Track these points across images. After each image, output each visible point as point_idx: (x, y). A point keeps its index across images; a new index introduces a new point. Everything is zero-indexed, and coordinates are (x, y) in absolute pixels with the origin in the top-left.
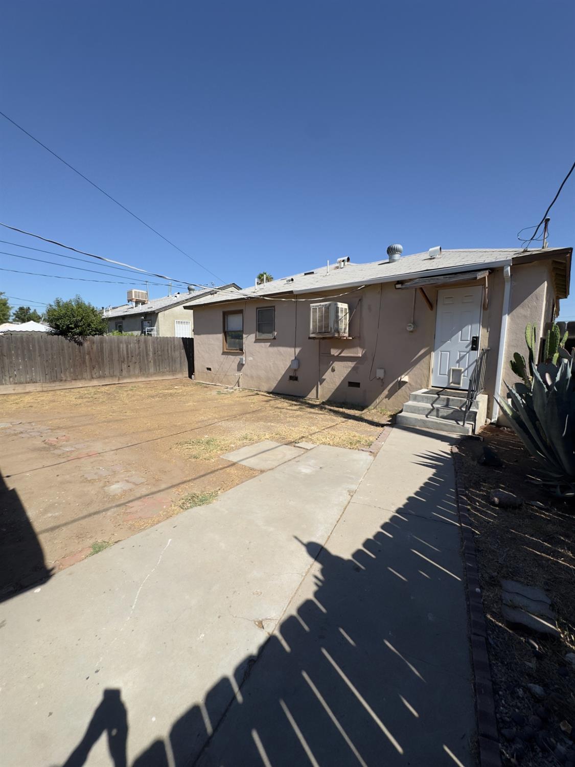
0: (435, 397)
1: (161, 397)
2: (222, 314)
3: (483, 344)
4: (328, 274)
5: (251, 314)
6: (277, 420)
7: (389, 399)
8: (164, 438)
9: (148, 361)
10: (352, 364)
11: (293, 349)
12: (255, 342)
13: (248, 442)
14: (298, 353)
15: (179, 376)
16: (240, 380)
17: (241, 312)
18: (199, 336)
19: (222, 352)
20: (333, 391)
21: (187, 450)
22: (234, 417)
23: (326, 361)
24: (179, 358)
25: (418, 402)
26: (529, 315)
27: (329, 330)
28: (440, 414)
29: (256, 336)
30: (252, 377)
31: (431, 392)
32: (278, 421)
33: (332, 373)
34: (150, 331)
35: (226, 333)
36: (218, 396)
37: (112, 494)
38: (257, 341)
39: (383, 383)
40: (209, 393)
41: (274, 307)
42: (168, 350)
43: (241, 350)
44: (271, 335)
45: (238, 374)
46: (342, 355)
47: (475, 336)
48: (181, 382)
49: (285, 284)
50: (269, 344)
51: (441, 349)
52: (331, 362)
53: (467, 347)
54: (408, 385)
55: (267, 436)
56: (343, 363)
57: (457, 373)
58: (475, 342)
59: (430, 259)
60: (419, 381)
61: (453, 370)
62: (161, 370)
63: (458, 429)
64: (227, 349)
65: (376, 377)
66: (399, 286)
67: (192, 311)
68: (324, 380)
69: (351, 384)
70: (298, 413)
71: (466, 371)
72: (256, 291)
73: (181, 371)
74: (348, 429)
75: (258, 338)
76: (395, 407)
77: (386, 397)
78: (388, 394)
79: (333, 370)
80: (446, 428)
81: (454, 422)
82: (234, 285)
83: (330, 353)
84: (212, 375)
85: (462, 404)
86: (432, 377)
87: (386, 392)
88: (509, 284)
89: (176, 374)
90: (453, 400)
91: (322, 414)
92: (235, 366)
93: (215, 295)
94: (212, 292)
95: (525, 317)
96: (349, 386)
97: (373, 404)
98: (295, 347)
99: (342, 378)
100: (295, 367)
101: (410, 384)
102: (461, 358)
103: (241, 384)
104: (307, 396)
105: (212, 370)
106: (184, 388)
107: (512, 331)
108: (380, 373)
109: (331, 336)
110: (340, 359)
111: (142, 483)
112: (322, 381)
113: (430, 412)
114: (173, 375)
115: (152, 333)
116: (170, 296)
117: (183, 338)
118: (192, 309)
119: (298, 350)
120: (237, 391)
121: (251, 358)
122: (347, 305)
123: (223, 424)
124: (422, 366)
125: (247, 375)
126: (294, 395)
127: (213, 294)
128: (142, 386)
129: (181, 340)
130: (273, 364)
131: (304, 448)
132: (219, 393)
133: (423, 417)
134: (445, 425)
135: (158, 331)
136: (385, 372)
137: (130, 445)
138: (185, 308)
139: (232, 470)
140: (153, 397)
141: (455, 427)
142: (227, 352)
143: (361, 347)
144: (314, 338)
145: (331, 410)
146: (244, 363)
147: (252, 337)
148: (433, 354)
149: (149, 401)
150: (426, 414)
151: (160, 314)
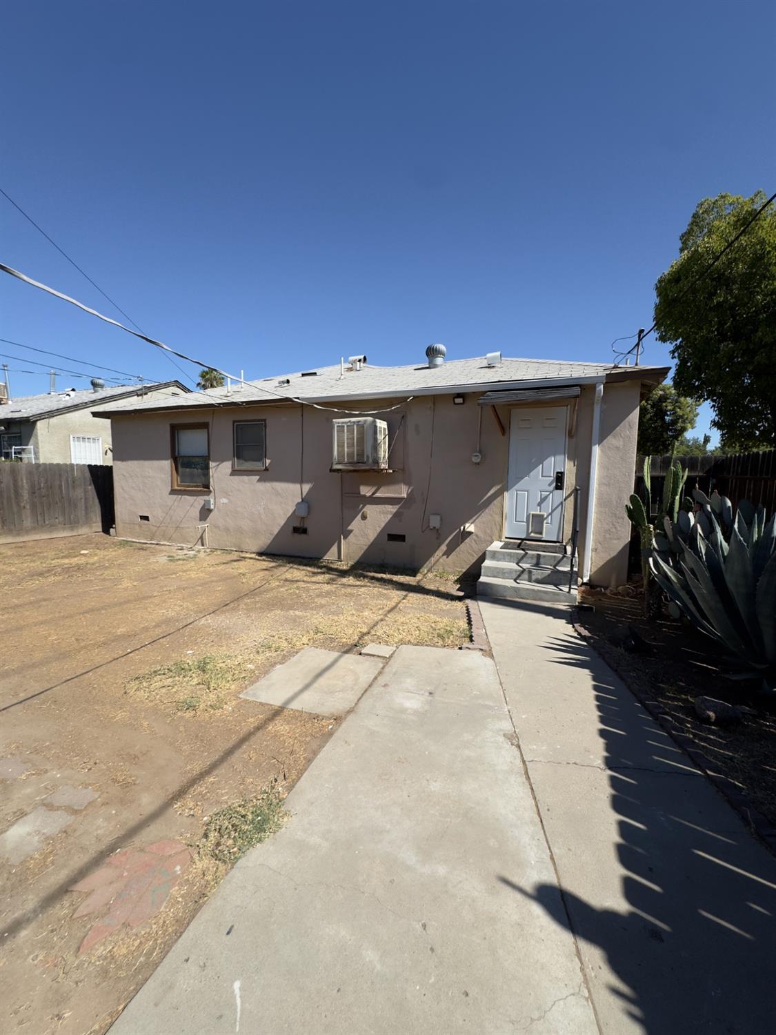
0: (520, 554)
1: (60, 575)
2: (168, 428)
3: (570, 481)
4: (342, 377)
5: (224, 431)
6: (297, 603)
7: (447, 557)
8: (102, 669)
9: (18, 505)
10: (392, 508)
11: (298, 486)
12: (232, 474)
13: (275, 654)
14: (307, 494)
15: (84, 531)
16: (206, 536)
17: (204, 426)
18: (124, 463)
19: (170, 490)
20: (365, 548)
21: (164, 690)
22: (223, 607)
23: (352, 504)
24: (83, 500)
25: (498, 561)
26: (621, 447)
27: (365, 460)
28: (534, 578)
29: (233, 466)
30: (227, 530)
31: (509, 547)
32: (305, 606)
33: (362, 521)
34: (20, 453)
35: (176, 458)
36: (172, 566)
37: (15, 860)
38: (235, 472)
39: (439, 534)
40: (152, 560)
41: (265, 420)
42: (60, 486)
43: (207, 486)
44: (260, 464)
45: (201, 526)
46: (378, 495)
47: (560, 471)
48: (88, 542)
49: (276, 387)
50: (258, 477)
51: (516, 487)
52: (361, 506)
53: (550, 485)
54: (474, 537)
55: (305, 640)
56: (379, 506)
57: (538, 520)
58: (559, 479)
59: (489, 367)
60: (488, 531)
61: (533, 515)
62: (47, 522)
63: (563, 598)
64: (178, 486)
65: (429, 526)
66: (460, 400)
67: (109, 421)
68: (351, 531)
69: (392, 537)
70: (326, 587)
71: (550, 517)
72: (229, 394)
73: (88, 521)
74: (416, 609)
75: (236, 468)
76: (457, 567)
77: (443, 555)
78: (446, 550)
79: (364, 518)
80: (547, 597)
81: (553, 587)
82: (177, 384)
83: (359, 493)
84: (152, 527)
85: (556, 562)
86: (506, 525)
87: (444, 548)
88: (599, 406)
89: (77, 527)
90: (544, 556)
91: (362, 586)
92: (196, 512)
93: (145, 397)
94: (139, 393)
95: (617, 448)
96: (388, 540)
97: (425, 566)
98: (302, 482)
99: (379, 530)
100: (303, 513)
101: (477, 535)
102: (543, 500)
103: (207, 541)
104: (324, 556)
105: (150, 519)
106: (101, 553)
107: (603, 466)
108: (435, 522)
109: (367, 468)
110: (373, 500)
111: (90, 803)
112: (347, 534)
113: (519, 576)
114: (72, 529)
115: (24, 456)
116: (52, 393)
117: (90, 466)
118: (108, 418)
119: (306, 487)
120: (202, 554)
121: (225, 500)
122: (386, 423)
123: (210, 620)
124: (493, 511)
125: (217, 527)
126: (302, 555)
127: (141, 395)
128: (10, 553)
129: (87, 469)
130: (264, 509)
131: (378, 656)
132: (172, 559)
133: (510, 583)
134: (546, 592)
135: (36, 453)
136: (441, 520)
137: (22, 696)
138: (95, 414)
139: (279, 726)
140: (41, 574)
141: (558, 594)
142: (180, 490)
143: (405, 483)
144: (338, 470)
145: (373, 578)
146: (212, 507)
147: (227, 466)
148: (506, 494)
149: (36, 583)
150: (515, 577)
151: (39, 424)
